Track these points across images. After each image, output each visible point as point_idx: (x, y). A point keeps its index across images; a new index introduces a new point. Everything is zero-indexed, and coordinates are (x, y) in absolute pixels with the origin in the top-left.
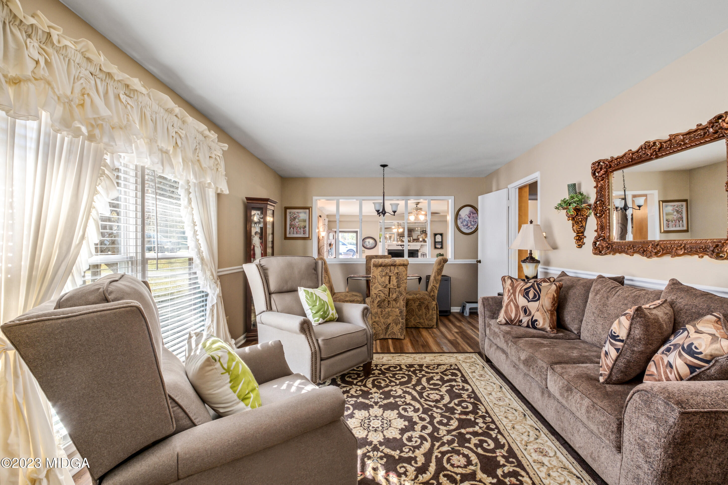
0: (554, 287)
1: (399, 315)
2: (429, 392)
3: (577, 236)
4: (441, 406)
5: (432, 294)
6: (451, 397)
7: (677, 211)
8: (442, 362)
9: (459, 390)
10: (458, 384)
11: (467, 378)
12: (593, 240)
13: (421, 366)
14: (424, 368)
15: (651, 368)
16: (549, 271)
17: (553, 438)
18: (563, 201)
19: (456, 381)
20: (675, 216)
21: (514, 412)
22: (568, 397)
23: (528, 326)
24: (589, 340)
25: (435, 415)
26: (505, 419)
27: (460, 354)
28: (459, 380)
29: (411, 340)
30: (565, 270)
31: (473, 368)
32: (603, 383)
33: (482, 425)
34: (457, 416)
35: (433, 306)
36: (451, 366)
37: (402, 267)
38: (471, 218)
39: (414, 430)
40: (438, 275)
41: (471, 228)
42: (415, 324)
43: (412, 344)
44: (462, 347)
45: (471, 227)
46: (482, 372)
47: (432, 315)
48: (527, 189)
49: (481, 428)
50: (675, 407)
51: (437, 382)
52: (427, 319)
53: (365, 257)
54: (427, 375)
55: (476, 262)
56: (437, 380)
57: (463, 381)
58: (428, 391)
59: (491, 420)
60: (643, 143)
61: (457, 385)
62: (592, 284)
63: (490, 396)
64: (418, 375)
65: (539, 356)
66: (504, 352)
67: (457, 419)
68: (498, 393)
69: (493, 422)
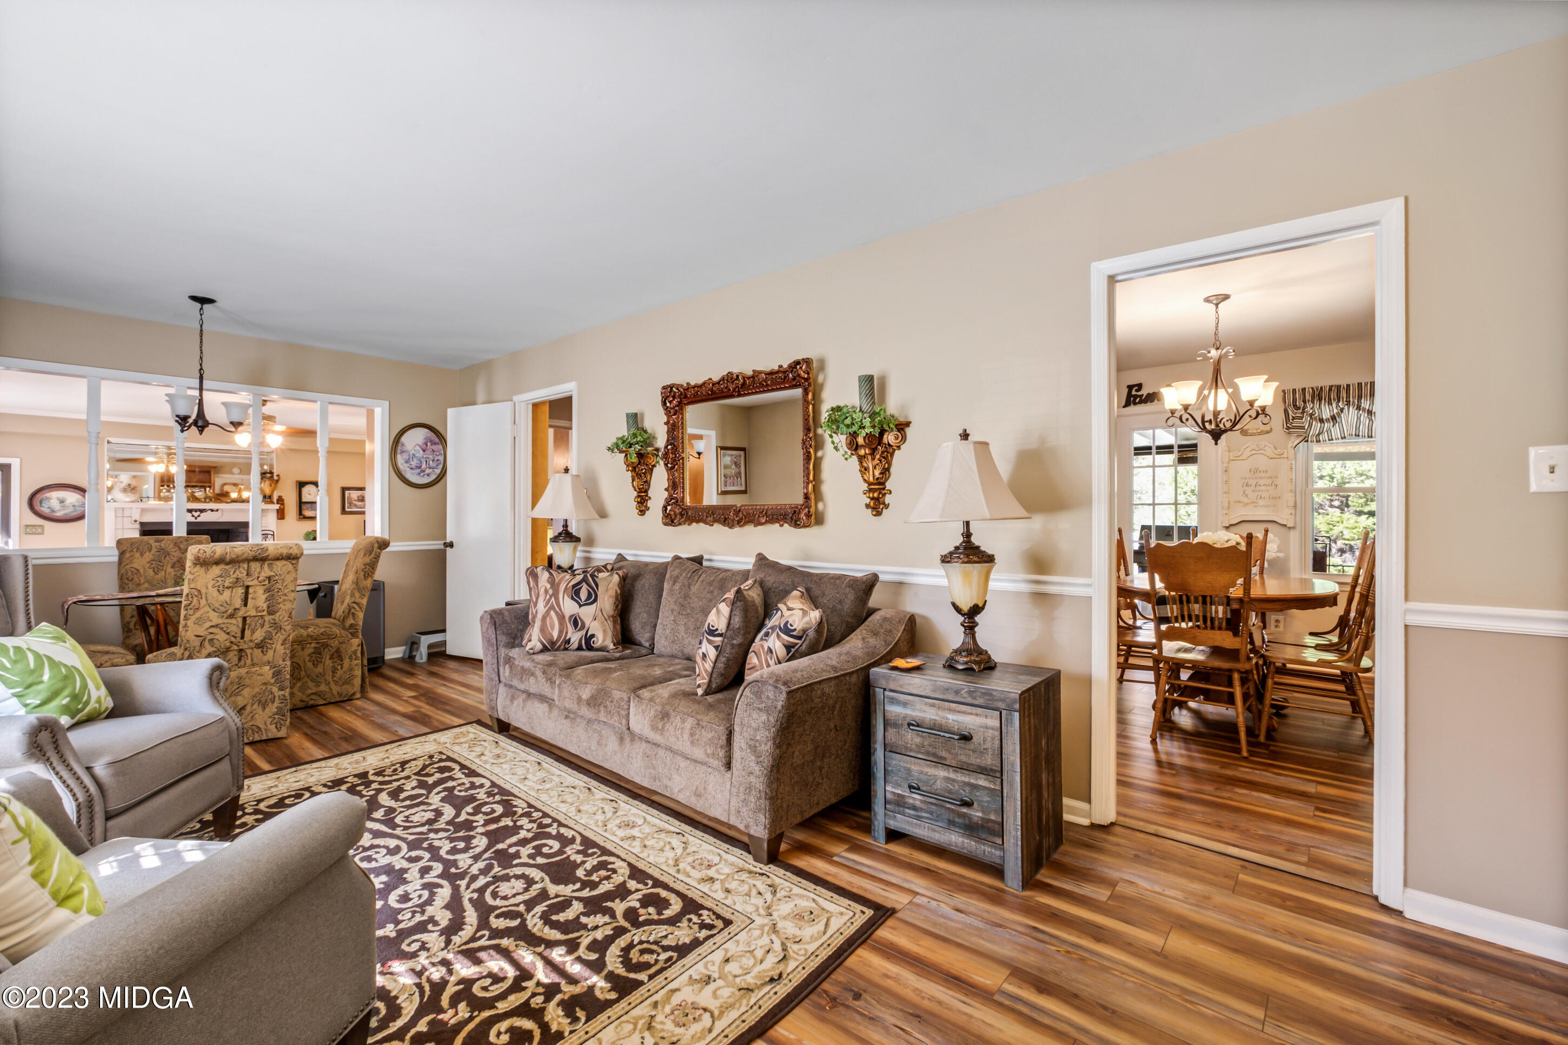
0: (616, 578)
1: (273, 681)
2: (407, 813)
3: (639, 496)
4: (443, 826)
5: (350, 621)
6: (455, 806)
7: (736, 463)
8: (407, 757)
9: (466, 790)
10: (460, 782)
11: (473, 767)
12: (662, 503)
13: (364, 775)
14: (371, 778)
15: (752, 659)
16: (592, 555)
17: (637, 802)
18: (621, 438)
19: (453, 779)
20: (733, 470)
21: (573, 790)
22: (663, 727)
23: (580, 648)
24: (668, 651)
25: (436, 843)
26: (562, 805)
27: (440, 733)
28: (459, 775)
29: (306, 734)
30: (623, 552)
31: (478, 750)
32: (702, 695)
33: (530, 826)
34: (481, 830)
35: (354, 648)
36: (431, 757)
37: (284, 562)
38: (428, 452)
39: (405, 882)
40: (366, 578)
41: (428, 475)
42: (305, 699)
43: (315, 742)
44: (438, 720)
45: (428, 471)
46: (498, 751)
47: (351, 669)
48: (546, 408)
49: (528, 831)
50: (783, 688)
51: (414, 792)
52: (336, 683)
53: (114, 545)
54: (385, 787)
55: (442, 547)
56: (413, 788)
57: (467, 775)
58: (401, 812)
59: (540, 814)
60: (725, 373)
61: (459, 785)
62: (666, 567)
63: (527, 782)
64: (364, 793)
65: (613, 686)
66: (542, 698)
67: (482, 834)
68: (538, 774)
69: (546, 815)
